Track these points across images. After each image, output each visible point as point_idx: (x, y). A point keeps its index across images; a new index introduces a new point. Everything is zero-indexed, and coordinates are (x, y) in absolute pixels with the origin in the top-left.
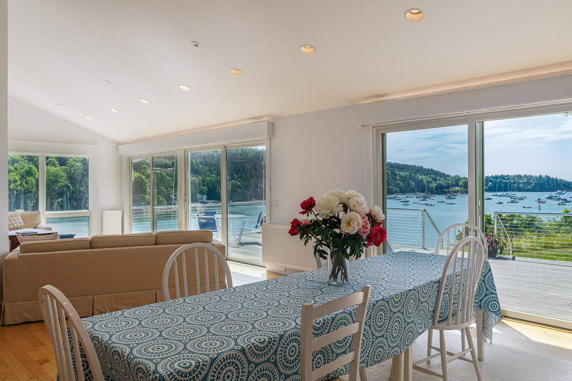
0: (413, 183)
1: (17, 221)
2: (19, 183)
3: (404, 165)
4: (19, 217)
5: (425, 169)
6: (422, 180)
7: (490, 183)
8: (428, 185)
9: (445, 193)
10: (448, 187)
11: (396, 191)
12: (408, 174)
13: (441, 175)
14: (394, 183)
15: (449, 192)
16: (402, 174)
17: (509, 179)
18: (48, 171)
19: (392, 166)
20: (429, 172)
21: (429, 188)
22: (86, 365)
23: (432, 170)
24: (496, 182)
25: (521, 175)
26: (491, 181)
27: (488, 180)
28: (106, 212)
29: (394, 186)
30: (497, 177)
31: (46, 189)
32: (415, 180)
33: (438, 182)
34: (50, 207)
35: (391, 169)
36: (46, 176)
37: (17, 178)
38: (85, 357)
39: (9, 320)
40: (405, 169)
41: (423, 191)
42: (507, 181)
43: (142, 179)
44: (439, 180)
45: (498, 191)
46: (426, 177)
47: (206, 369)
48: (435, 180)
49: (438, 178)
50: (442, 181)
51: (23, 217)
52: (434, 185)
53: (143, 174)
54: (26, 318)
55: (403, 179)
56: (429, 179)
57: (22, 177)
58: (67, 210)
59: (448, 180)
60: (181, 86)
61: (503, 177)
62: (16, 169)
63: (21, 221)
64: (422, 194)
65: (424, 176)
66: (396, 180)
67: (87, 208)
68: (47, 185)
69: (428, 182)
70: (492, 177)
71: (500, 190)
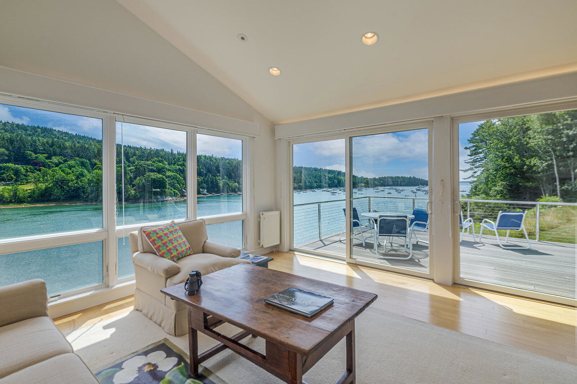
2: (75, 181)
37: (74, 178)
43: (163, 178)
53: (164, 175)
57: (78, 178)
62: (73, 172)
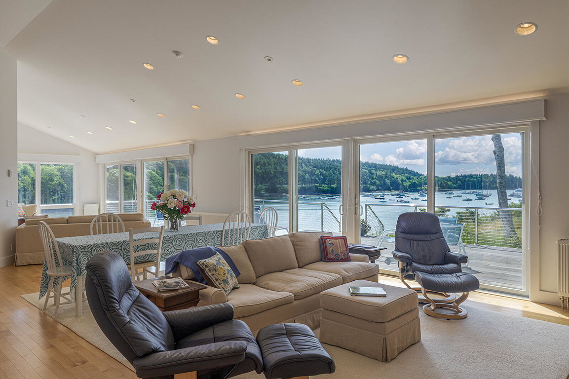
0: (388, 181)
1: (20, 211)
3: (380, 165)
4: (22, 209)
5: (401, 169)
6: (397, 178)
7: (459, 182)
8: (402, 183)
9: (418, 191)
10: (420, 185)
11: (373, 189)
12: (384, 173)
13: (415, 174)
14: (371, 182)
15: (422, 190)
16: (379, 173)
17: (476, 178)
18: (42, 170)
19: (369, 166)
20: (403, 171)
21: (403, 186)
22: (55, 255)
23: (406, 169)
24: (465, 181)
25: (488, 175)
26: (460, 180)
27: (458, 179)
28: (87, 205)
29: (371, 185)
30: (465, 176)
31: (41, 187)
32: (390, 178)
33: (411, 181)
34: (45, 201)
35: (369, 169)
36: (41, 175)
38: (55, 251)
39: (19, 263)
40: (382, 168)
41: (398, 189)
42: (475, 180)
44: (413, 179)
45: (467, 189)
46: (400, 176)
47: (92, 247)
48: (409, 178)
49: (412, 177)
50: (415, 180)
51: (24, 208)
52: (407, 183)
54: (29, 262)
55: (380, 178)
56: (404, 178)
58: (58, 203)
59: (421, 179)
60: (130, 121)
61: (471, 176)
63: (22, 211)
64: (397, 192)
65: (399, 175)
66: (373, 178)
67: (72, 202)
68: (42, 183)
69: (402, 181)
70: (461, 176)
71: (468, 188)
